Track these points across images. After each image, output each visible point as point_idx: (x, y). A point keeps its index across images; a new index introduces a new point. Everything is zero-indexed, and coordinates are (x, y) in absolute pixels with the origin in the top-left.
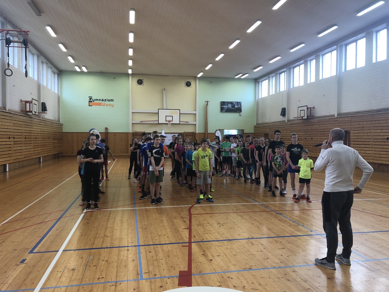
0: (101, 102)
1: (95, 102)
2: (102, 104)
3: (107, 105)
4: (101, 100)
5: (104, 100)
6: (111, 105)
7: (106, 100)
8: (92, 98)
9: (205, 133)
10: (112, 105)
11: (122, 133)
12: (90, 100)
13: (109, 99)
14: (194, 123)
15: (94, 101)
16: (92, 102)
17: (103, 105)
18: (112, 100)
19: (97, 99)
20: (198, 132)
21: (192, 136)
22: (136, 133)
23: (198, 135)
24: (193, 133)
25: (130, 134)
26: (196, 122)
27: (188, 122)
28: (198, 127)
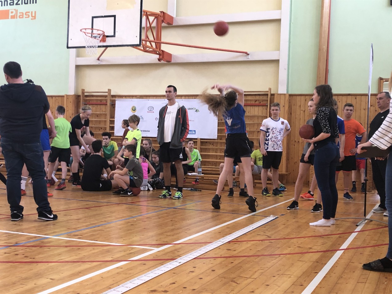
2: (10, 14)
3: (21, 16)
5: (16, 2)
6: (30, 14)
10: (33, 15)
14: (273, 56)
17: (13, 17)
20: (285, 92)
21: (264, 107)
22: (87, 96)
23: (286, 103)
24: (267, 95)
25: (67, 98)
26: (278, 52)
27: (246, 53)
28: (285, 69)
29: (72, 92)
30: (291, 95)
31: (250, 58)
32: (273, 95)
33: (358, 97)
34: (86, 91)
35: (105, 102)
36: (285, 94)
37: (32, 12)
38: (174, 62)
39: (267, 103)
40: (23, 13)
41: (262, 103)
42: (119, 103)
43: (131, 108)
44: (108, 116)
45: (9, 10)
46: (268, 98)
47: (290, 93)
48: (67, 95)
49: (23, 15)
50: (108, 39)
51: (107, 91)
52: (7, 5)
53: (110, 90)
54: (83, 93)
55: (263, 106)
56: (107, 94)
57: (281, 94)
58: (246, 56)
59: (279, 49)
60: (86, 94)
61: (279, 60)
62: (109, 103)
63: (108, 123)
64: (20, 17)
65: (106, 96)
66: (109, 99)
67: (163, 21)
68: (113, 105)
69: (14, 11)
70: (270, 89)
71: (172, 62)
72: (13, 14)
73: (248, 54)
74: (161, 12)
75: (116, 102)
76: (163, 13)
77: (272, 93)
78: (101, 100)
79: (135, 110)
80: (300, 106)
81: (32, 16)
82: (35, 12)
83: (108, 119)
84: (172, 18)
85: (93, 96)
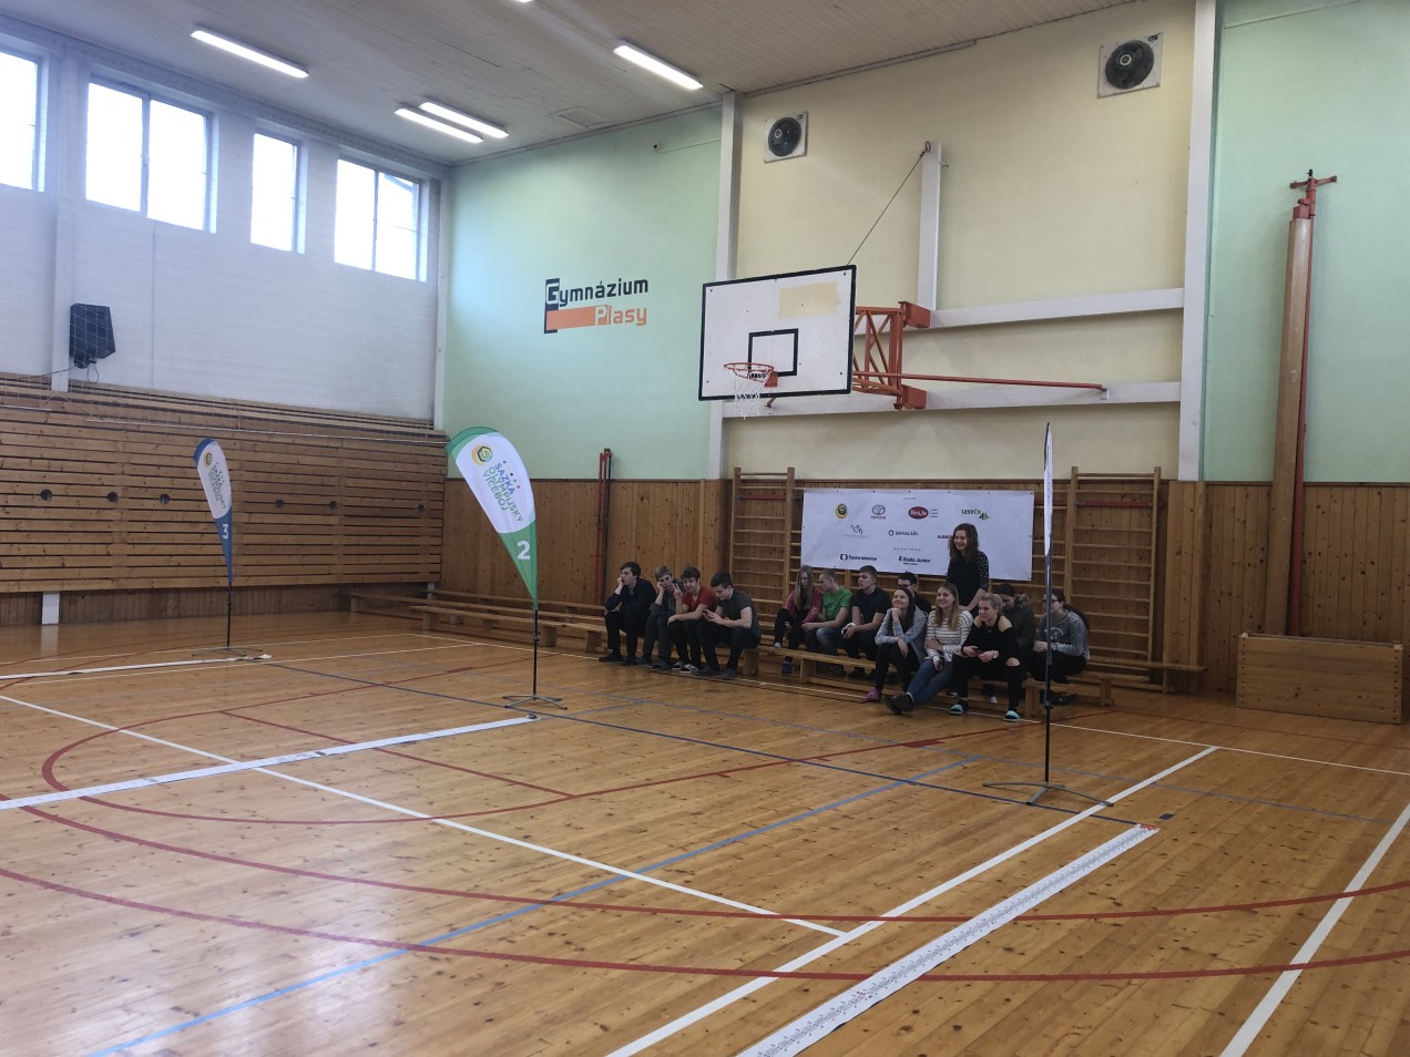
0: (594, 302)
1: (571, 305)
2: (598, 316)
3: (618, 320)
4: (595, 291)
5: (607, 290)
6: (635, 314)
7: (613, 286)
8: (556, 289)
9: (1269, 485)
10: (642, 317)
11: (676, 482)
12: (552, 297)
13: (626, 280)
14: (1165, 393)
15: (566, 301)
16: (555, 307)
17: (603, 321)
18: (642, 285)
19: (576, 291)
20: (1194, 477)
21: (1146, 512)
22: (744, 482)
23: (1197, 501)
24: (1152, 482)
25: (706, 487)
26: (1176, 384)
27: (1099, 387)
28: (1195, 424)
29: (715, 475)
30: (1209, 485)
31: (1109, 398)
32: (1164, 483)
33: (1383, 491)
34: (742, 471)
35: (781, 494)
36: (1194, 483)
37: (639, 310)
38: (931, 408)
39: (1152, 501)
40: (620, 312)
41: (1138, 501)
42: (810, 498)
43: (835, 507)
44: (789, 526)
45: (594, 308)
46: (1153, 489)
47: (1208, 478)
48: (705, 481)
49: (621, 317)
50: (781, 380)
51: (786, 471)
52: (591, 297)
53: (791, 470)
54: (737, 476)
55: (1140, 508)
56: (785, 477)
57: (1184, 483)
58: (1098, 393)
59: (1178, 378)
60: (742, 477)
61: (1179, 403)
62: (789, 497)
63: (788, 540)
64: (615, 322)
65: (783, 482)
66: (789, 488)
67: (905, 323)
68: (798, 502)
69: (604, 309)
70: (1158, 470)
71: (927, 408)
72: (603, 315)
73: (1105, 390)
74: (902, 303)
75: (807, 496)
76: (907, 304)
77: (1164, 477)
78: (774, 491)
79: (844, 513)
80: (1234, 509)
81: (639, 319)
82: (645, 310)
83: (788, 531)
84: (927, 312)
85: (757, 481)
